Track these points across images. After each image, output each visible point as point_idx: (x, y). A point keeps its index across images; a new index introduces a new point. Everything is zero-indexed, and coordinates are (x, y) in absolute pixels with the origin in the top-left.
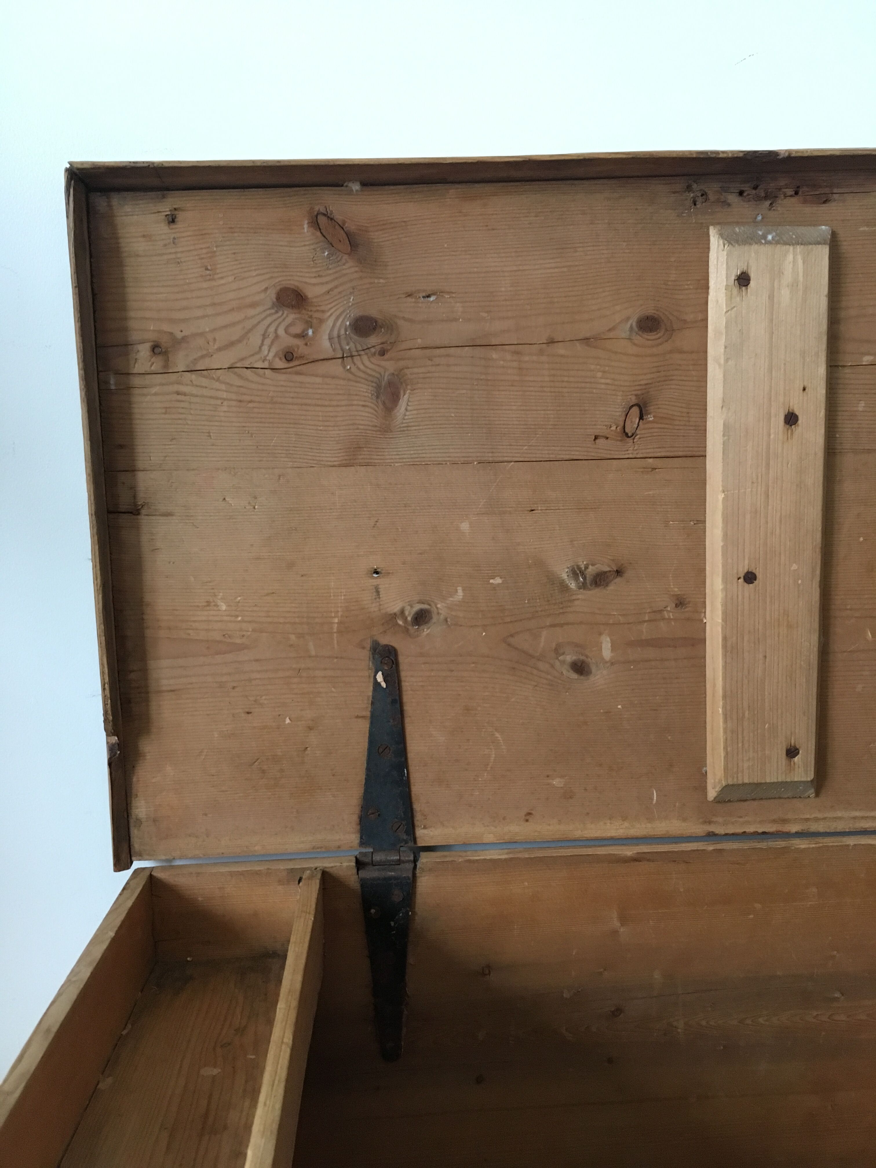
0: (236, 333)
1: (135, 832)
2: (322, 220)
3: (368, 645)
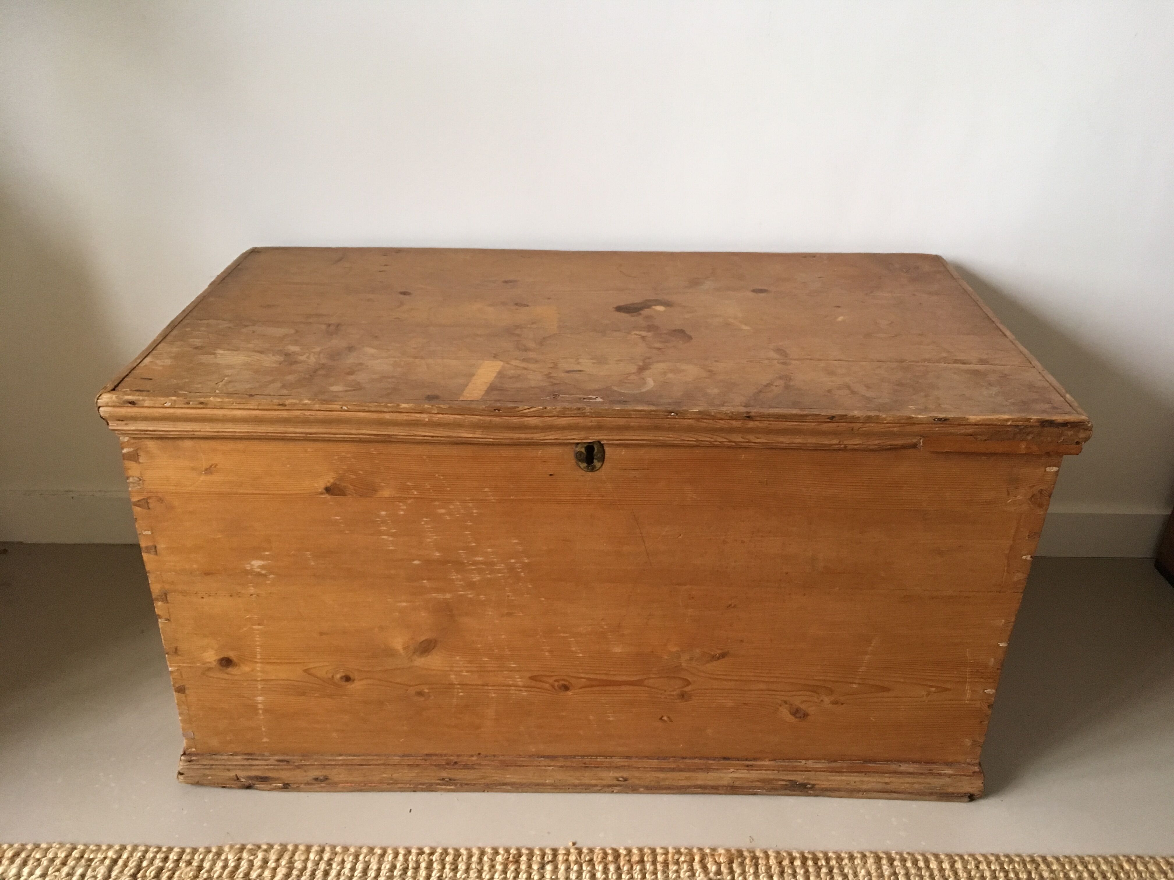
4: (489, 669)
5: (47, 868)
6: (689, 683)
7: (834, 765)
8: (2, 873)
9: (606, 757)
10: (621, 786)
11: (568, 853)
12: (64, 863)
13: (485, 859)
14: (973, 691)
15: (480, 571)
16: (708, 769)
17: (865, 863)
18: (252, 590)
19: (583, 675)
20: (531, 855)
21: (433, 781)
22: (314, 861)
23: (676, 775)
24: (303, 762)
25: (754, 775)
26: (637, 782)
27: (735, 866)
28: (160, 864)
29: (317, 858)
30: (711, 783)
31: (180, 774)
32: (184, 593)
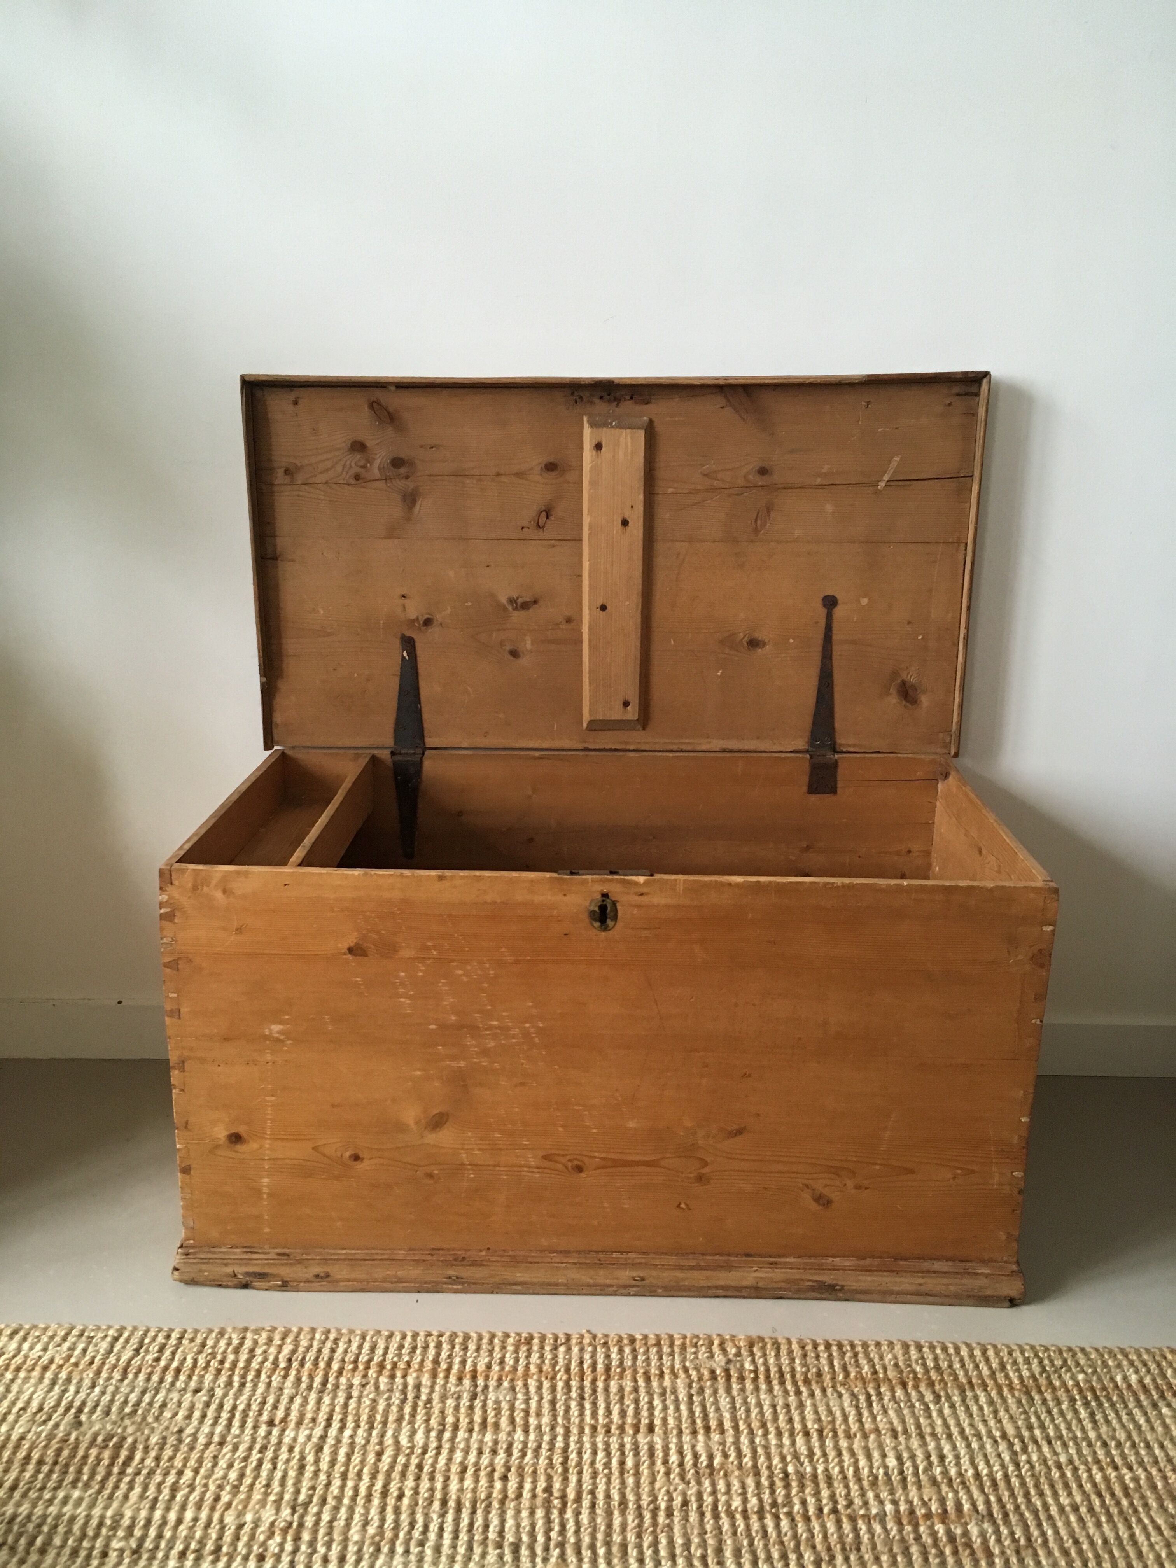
0: (329, 464)
1: (275, 731)
2: (375, 405)
3: (399, 636)
4: (501, 1147)
5: (48, 1344)
6: (705, 1164)
7: (863, 1262)
8: (2, 1348)
9: (622, 1253)
10: (638, 1286)
11: (582, 1337)
12: (65, 1339)
13: (496, 1341)
14: (1000, 1174)
15: (495, 1036)
16: (729, 1267)
17: (893, 1348)
18: (269, 1057)
19: (596, 1154)
20: (543, 1338)
21: (439, 1280)
22: (320, 1339)
23: (695, 1274)
24: (305, 1256)
25: (778, 1274)
26: (655, 1282)
27: (755, 1349)
28: (163, 1341)
29: (323, 1337)
30: (733, 1284)
31: (176, 1269)
32: (202, 1061)
